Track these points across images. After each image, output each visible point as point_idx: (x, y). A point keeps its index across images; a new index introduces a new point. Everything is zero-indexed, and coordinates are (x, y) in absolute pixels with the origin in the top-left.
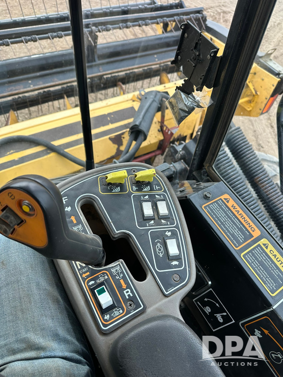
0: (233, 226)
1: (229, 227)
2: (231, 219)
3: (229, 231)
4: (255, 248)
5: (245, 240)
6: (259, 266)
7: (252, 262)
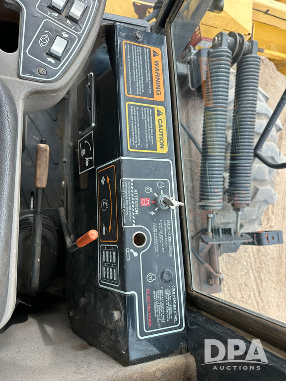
0: (141, 77)
1: (136, 74)
2: (144, 70)
3: (132, 77)
4: (146, 107)
5: (143, 95)
6: (137, 122)
7: (133, 115)
